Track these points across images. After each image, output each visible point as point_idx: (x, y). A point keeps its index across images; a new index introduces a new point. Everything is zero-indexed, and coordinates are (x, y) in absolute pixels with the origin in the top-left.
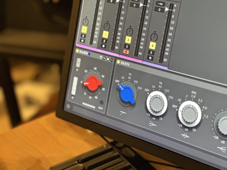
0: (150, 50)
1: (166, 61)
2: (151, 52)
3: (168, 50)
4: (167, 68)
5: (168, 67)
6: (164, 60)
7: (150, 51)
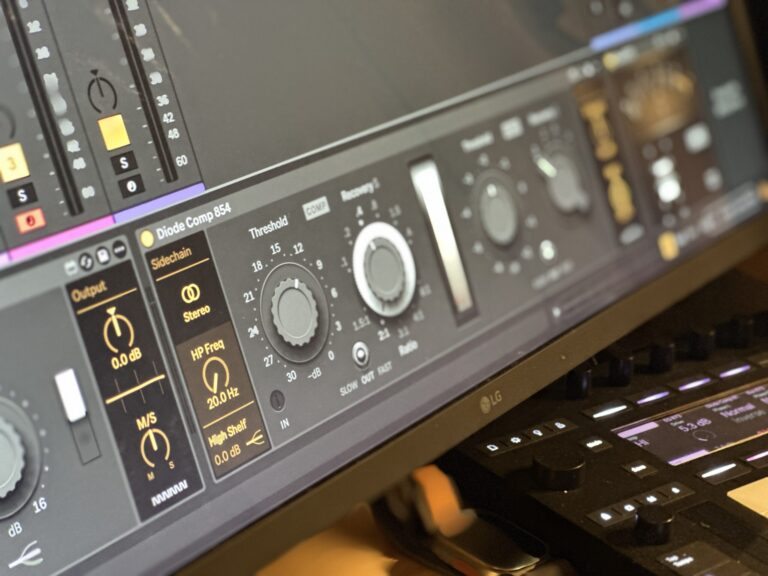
0: (114, 154)
1: (186, 163)
2: (123, 160)
3: (169, 118)
4: (201, 185)
5: (202, 181)
6: (178, 162)
7: (115, 159)
